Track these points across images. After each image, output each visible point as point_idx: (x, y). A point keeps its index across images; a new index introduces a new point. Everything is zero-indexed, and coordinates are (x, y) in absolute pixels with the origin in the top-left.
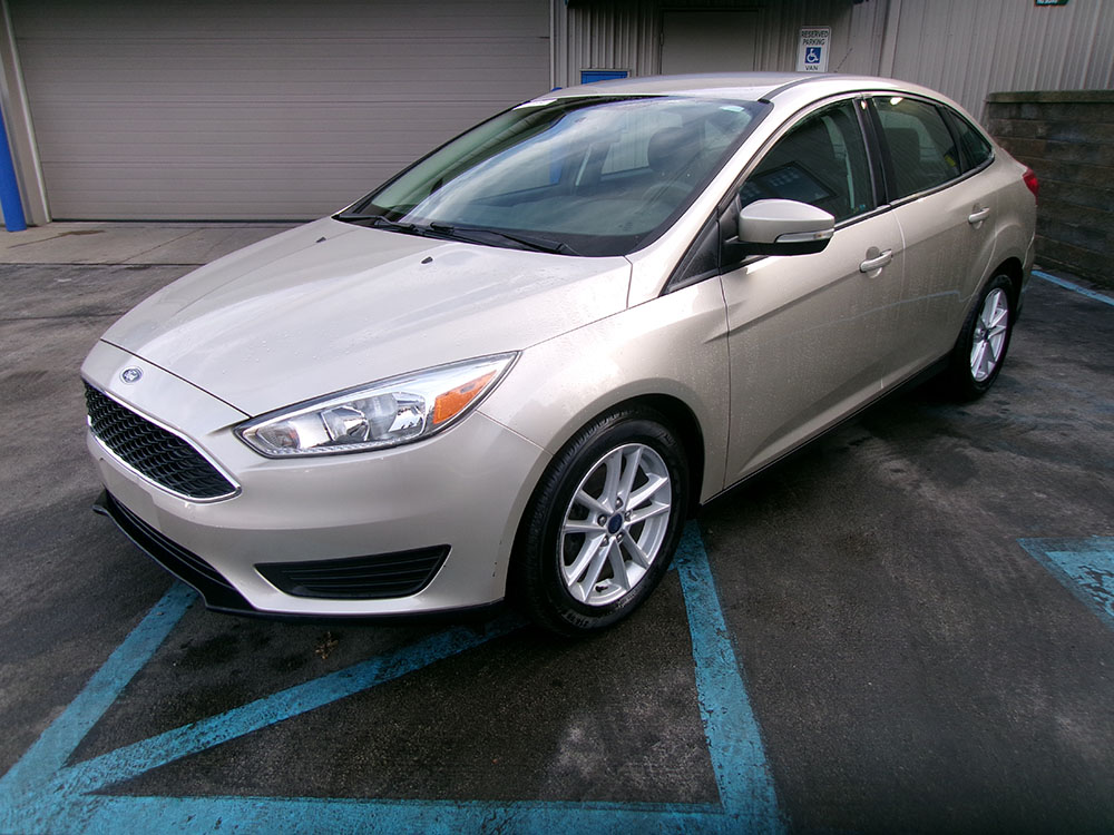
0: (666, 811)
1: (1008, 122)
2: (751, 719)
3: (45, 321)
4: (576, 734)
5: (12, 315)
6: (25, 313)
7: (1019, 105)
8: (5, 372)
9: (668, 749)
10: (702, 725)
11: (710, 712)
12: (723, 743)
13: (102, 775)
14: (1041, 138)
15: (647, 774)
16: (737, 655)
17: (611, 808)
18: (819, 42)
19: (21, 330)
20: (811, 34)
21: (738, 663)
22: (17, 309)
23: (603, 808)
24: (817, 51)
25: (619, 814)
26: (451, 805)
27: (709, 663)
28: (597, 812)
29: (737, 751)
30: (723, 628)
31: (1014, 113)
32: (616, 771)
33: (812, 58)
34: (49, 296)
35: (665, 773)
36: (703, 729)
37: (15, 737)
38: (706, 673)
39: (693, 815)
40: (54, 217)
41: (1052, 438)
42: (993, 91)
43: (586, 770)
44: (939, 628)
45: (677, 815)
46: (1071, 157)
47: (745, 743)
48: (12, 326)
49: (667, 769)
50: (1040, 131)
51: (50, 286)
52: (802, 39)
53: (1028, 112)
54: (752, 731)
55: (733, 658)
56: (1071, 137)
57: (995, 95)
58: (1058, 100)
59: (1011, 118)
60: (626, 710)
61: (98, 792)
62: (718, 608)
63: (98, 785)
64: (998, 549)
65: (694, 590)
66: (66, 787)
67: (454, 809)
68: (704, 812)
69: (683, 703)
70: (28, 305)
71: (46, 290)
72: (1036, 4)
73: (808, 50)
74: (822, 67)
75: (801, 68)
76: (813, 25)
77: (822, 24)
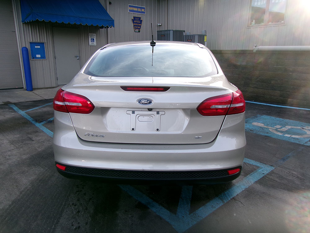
18: (93, 37)
20: (91, 35)
72: (135, 32)
73: (91, 39)
74: (95, 43)
75: (90, 43)
76: (91, 33)
77: (93, 33)
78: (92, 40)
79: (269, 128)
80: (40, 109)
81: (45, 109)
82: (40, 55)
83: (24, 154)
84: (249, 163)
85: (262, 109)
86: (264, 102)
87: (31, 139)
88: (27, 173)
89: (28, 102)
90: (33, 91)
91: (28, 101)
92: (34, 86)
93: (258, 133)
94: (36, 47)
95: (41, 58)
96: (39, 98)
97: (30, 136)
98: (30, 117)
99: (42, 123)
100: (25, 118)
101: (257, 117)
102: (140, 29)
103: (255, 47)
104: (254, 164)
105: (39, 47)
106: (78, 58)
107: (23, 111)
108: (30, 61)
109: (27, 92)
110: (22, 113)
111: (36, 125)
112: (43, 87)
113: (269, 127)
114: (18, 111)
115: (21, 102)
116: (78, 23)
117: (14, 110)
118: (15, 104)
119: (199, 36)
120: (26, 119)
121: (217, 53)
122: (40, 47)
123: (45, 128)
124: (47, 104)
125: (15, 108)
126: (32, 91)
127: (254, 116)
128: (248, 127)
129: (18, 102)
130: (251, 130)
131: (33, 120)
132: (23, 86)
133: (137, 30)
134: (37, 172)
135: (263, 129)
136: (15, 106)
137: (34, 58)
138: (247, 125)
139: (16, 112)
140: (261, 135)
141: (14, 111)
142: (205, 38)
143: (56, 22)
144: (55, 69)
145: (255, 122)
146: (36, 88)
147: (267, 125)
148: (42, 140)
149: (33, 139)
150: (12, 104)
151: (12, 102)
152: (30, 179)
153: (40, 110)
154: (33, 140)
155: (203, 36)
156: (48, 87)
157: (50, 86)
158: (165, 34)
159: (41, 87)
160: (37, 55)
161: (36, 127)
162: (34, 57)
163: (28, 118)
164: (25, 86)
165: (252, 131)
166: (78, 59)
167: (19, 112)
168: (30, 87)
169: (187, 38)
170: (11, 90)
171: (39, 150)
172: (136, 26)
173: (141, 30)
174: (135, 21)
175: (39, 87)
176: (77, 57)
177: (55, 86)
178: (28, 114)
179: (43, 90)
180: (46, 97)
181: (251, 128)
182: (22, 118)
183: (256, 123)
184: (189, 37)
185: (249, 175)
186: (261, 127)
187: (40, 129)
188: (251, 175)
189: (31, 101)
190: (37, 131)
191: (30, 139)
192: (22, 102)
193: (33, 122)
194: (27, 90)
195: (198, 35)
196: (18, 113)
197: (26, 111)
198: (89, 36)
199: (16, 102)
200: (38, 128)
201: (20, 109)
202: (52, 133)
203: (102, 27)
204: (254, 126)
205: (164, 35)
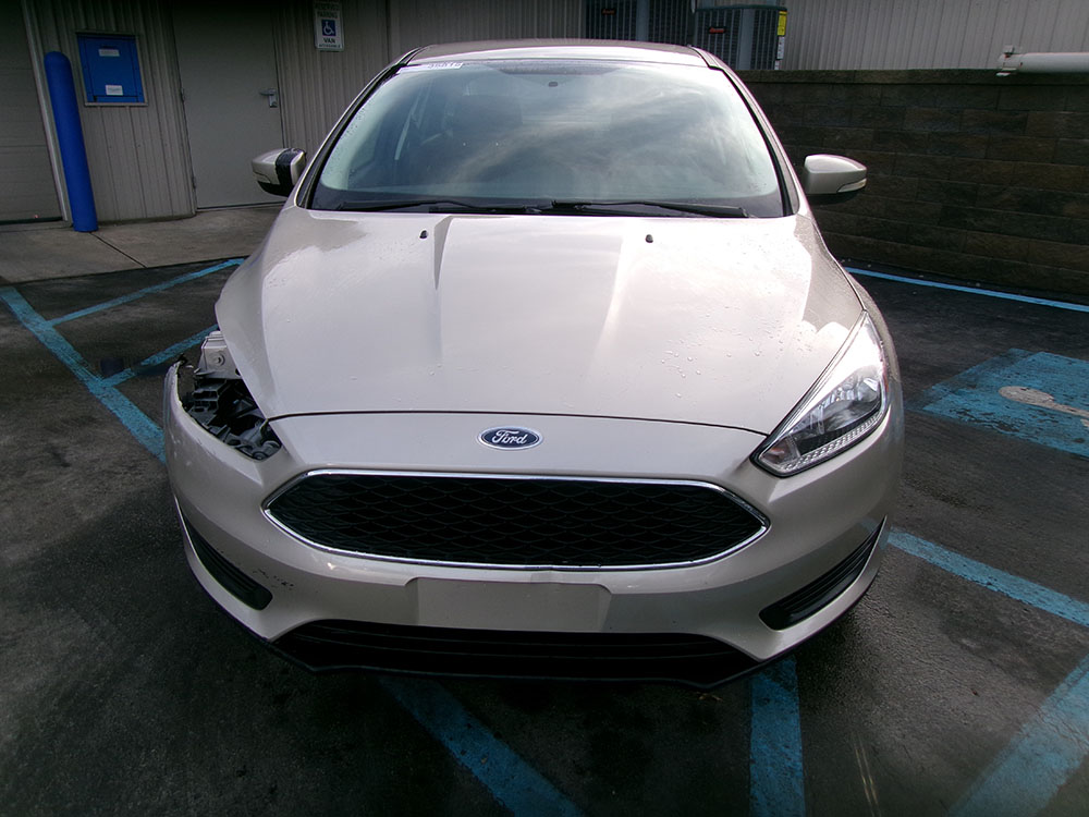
18: (332, 15)
20: (323, 7)
33: (328, 31)
73: (323, 22)
74: (339, 41)
75: (320, 40)
78: (327, 27)
79: (1080, 417)
80: (116, 310)
81: (137, 314)
82: (120, 87)
83: (15, 540)
84: (1041, 606)
85: (1025, 321)
86: (1024, 291)
87: (58, 459)
88: (11, 651)
89: (74, 281)
90: (96, 234)
91: (73, 274)
92: (104, 210)
93: (1040, 440)
94: (102, 53)
95: (125, 97)
96: (116, 263)
97: (56, 441)
98: (70, 346)
99: (118, 378)
100: (50, 353)
101: (1011, 360)
103: (1008, 55)
104: (1068, 616)
105: (115, 53)
106: (272, 100)
107: (47, 320)
108: (84, 113)
109: (74, 234)
110: (43, 328)
111: (90, 385)
112: (139, 216)
113: (1080, 412)
114: (28, 322)
115: (44, 280)
117: (12, 314)
118: (22, 288)
119: (757, 12)
120: (56, 356)
121: (834, 84)
122: (118, 55)
123: (128, 402)
124: (149, 290)
125: (19, 306)
126: (96, 230)
127: (997, 353)
128: (988, 409)
129: (31, 278)
130: (1002, 425)
131: (83, 364)
132: (60, 207)
134: (57, 643)
135: (1056, 418)
136: (19, 295)
137: (95, 100)
138: (980, 397)
139: (19, 322)
140: (1055, 449)
141: (13, 320)
142: (782, 20)
144: (185, 147)
145: (1011, 384)
146: (112, 218)
147: (1069, 400)
148: (105, 466)
149: (67, 459)
150: (7, 288)
151: (12, 280)
152: (20, 688)
153: (118, 318)
154: (66, 465)
155: (775, 13)
156: (159, 214)
157: (166, 213)
158: (616, 3)
159: (131, 217)
160: (107, 86)
161: (91, 397)
162: (97, 96)
163: (65, 352)
164: (66, 214)
165: (1009, 428)
166: (273, 106)
167: (28, 325)
168: (88, 218)
169: (707, 22)
170: (14, 227)
171: (85, 518)
175: (123, 216)
176: (268, 95)
177: (185, 211)
178: (65, 332)
179: (137, 229)
180: (148, 260)
181: (1000, 412)
182: (40, 351)
183: (1018, 388)
184: (714, 15)
185: (1063, 686)
186: (1043, 411)
187: (104, 407)
188: (1076, 682)
189: (84, 276)
190: (91, 419)
191: (56, 456)
192: (50, 279)
193: (81, 373)
194: (74, 227)
195: (753, 7)
196: (25, 328)
197: (59, 321)
198: (316, 11)
199: (23, 279)
200: (99, 401)
201: (38, 309)
202: (153, 426)
204: (1009, 403)
205: (615, 9)
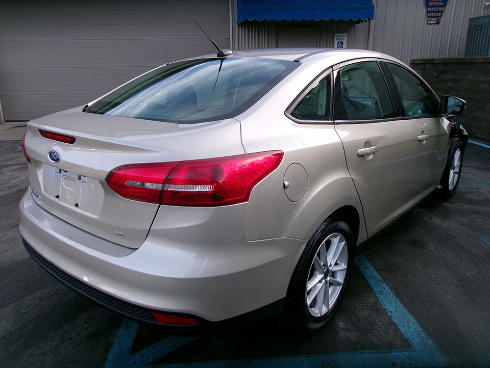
0: (393, 352)
1: (420, 71)
2: (408, 314)
3: (21, 166)
4: (341, 325)
5: (4, 164)
6: (10, 162)
7: (424, 64)
8: (14, 189)
9: (381, 328)
10: (390, 318)
11: (391, 312)
12: (402, 324)
13: (150, 356)
14: (435, 77)
15: (378, 338)
16: (391, 289)
17: (370, 353)
18: (342, 39)
19: (13, 170)
20: (339, 36)
21: (393, 292)
22: (6, 161)
23: (367, 353)
24: (342, 43)
25: (375, 355)
26: (305, 357)
27: (381, 293)
28: (366, 355)
29: (409, 327)
30: (380, 278)
31: (422, 67)
32: (365, 338)
33: (340, 46)
34: (19, 155)
35: (385, 338)
36: (391, 319)
37: (103, 343)
38: (381, 297)
39: (405, 353)
40: (6, 120)
41: (475, 197)
42: (412, 59)
43: (353, 338)
44: (465, 274)
45: (398, 353)
46: (449, 85)
47: (411, 324)
48: (7, 169)
49: (385, 336)
50: (434, 74)
51: (17, 150)
52: (336, 38)
53: (428, 67)
54: (411, 318)
55: (390, 290)
56: (448, 77)
57: (414, 60)
58: (442, 62)
59: (421, 69)
60: (357, 314)
61: (152, 363)
62: (375, 271)
63: (150, 360)
64: (474, 242)
65: (362, 264)
66: (137, 362)
67: (307, 358)
68: (408, 351)
69: (378, 309)
70: (10, 159)
71: (15, 152)
72: (428, 24)
73: (338, 42)
76: (341, 32)
77: (344, 32)
78: (340, 44)
102: (440, 17)
116: (308, 19)
133: (434, 21)
143: (274, 19)
158: (482, 24)
172: (433, 12)
173: (442, 20)
174: (431, 4)
203: (358, 22)
205: (482, 26)
